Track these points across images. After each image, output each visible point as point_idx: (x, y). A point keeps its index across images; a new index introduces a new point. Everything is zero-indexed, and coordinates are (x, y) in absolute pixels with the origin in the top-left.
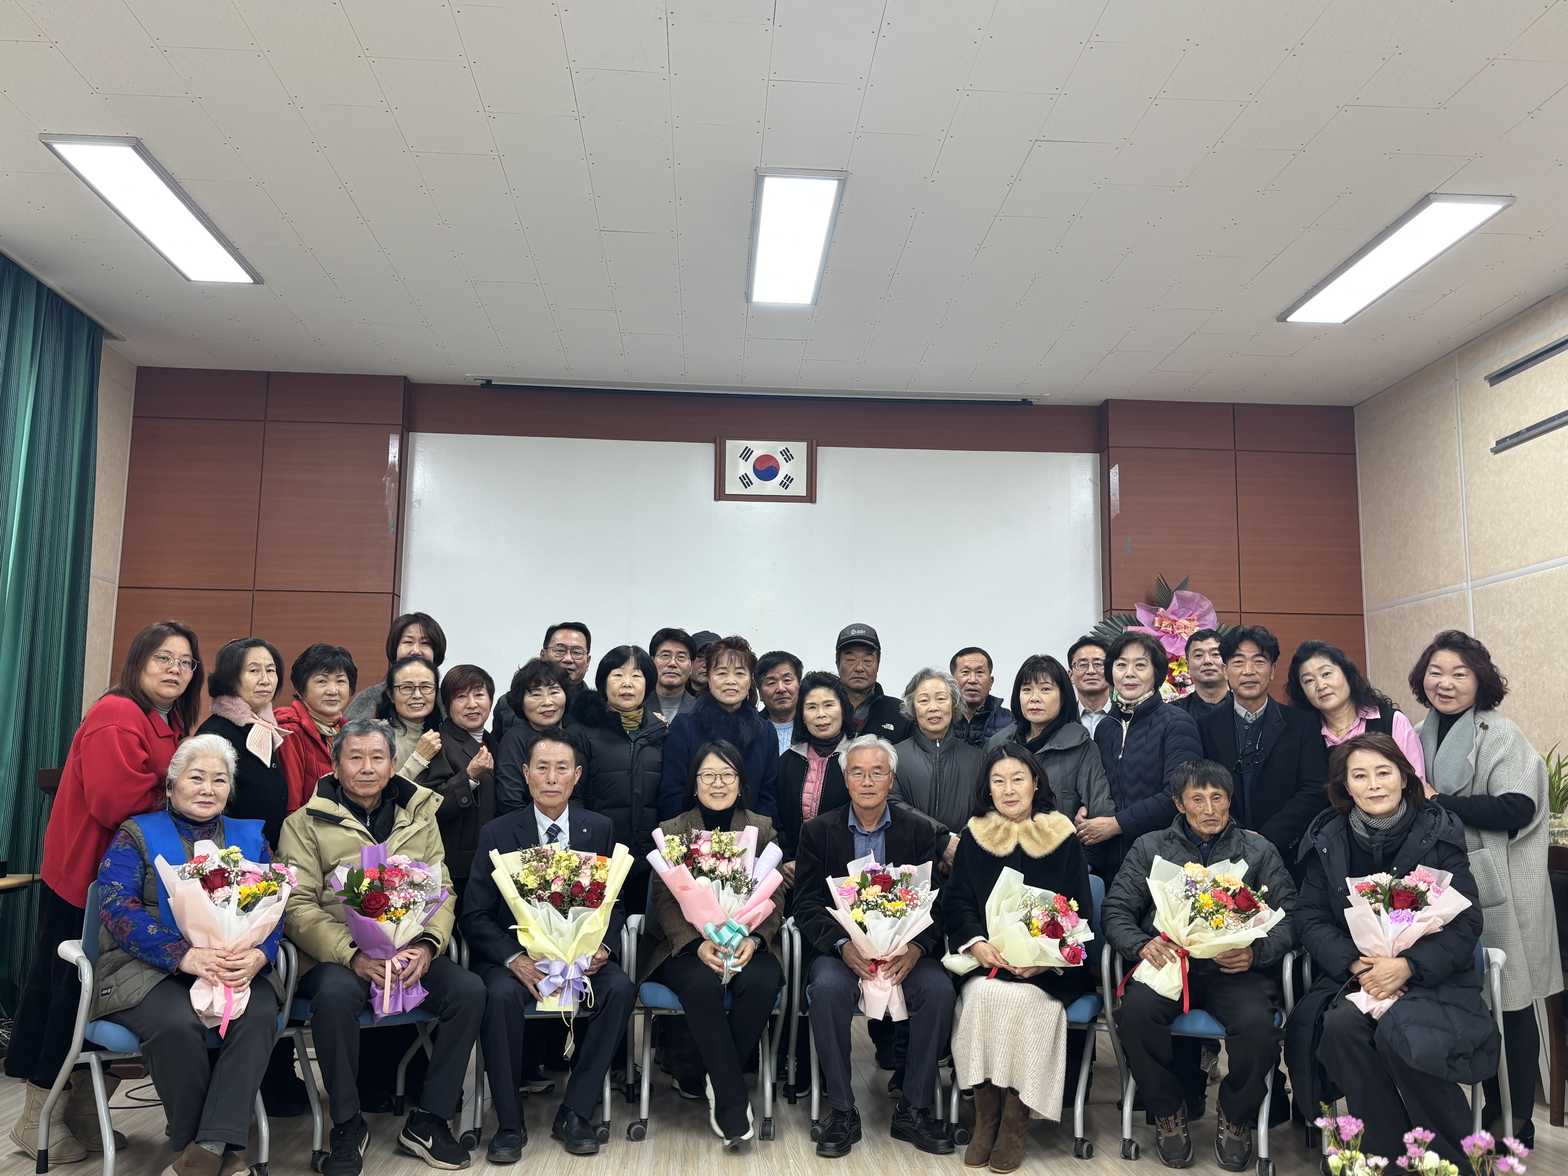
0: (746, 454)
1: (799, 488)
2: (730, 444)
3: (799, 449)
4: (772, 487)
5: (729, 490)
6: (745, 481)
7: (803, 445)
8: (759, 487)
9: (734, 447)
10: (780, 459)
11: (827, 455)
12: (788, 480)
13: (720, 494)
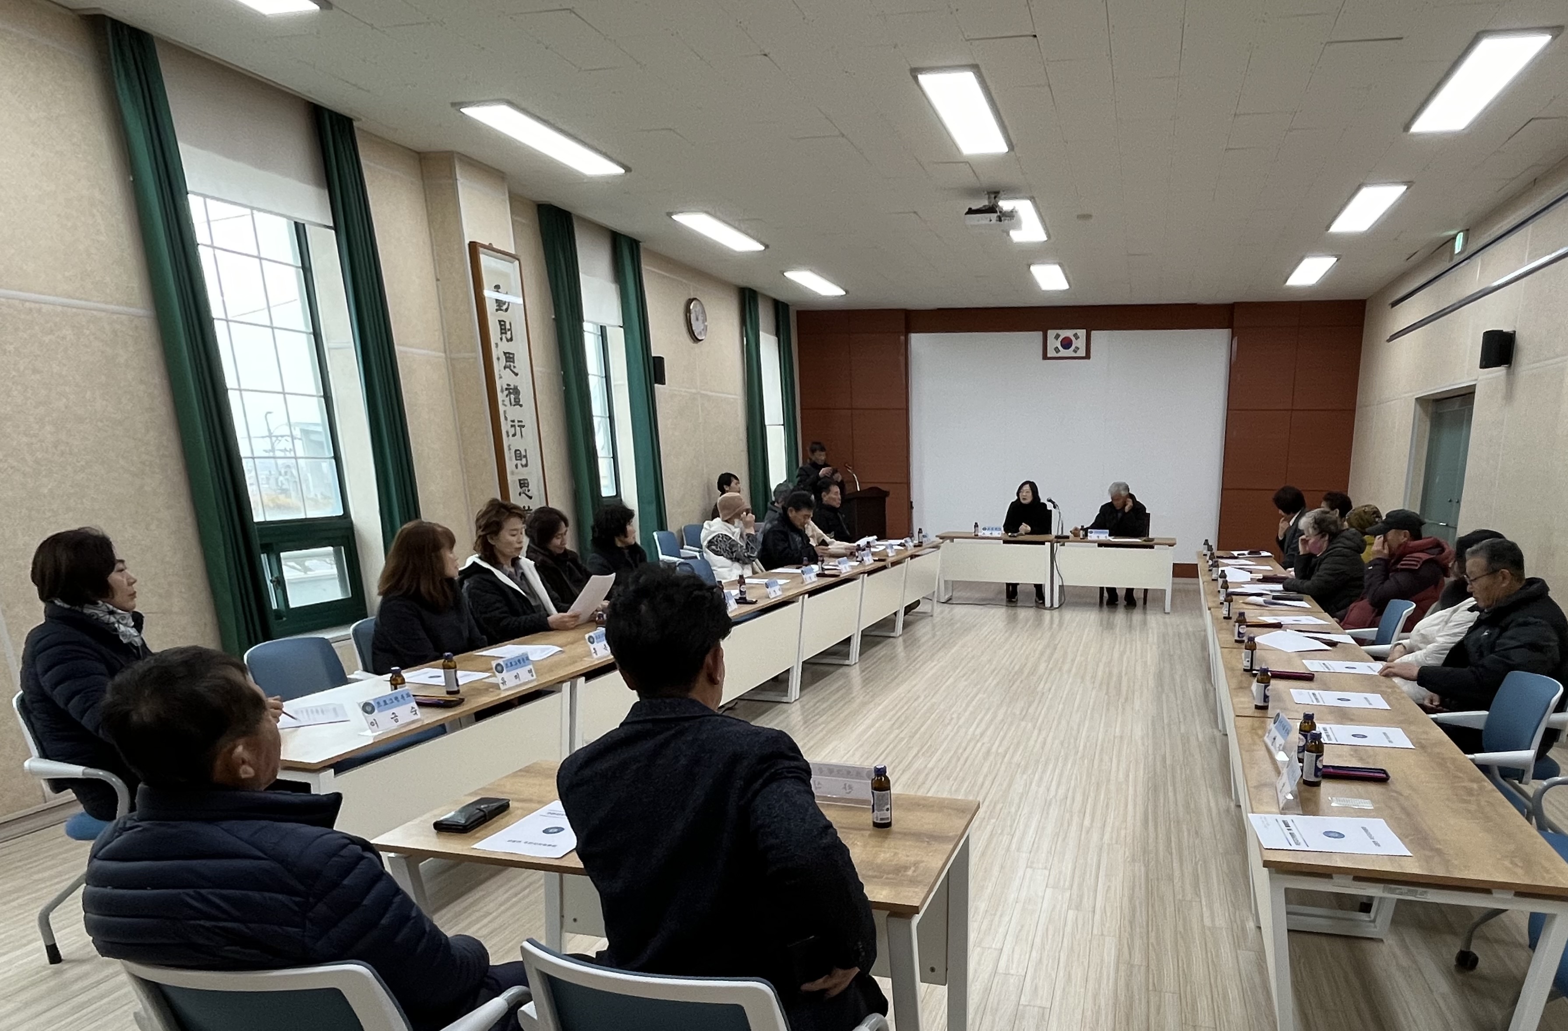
0: (1057, 337)
1: (1082, 353)
2: (1049, 332)
3: (1082, 333)
4: (1069, 352)
5: (1049, 355)
6: (1057, 350)
7: (1085, 331)
8: (1064, 353)
9: (1051, 333)
10: (1073, 339)
11: (1094, 333)
12: (1077, 348)
13: (1045, 357)
